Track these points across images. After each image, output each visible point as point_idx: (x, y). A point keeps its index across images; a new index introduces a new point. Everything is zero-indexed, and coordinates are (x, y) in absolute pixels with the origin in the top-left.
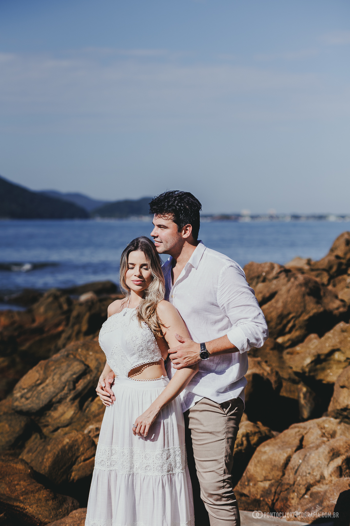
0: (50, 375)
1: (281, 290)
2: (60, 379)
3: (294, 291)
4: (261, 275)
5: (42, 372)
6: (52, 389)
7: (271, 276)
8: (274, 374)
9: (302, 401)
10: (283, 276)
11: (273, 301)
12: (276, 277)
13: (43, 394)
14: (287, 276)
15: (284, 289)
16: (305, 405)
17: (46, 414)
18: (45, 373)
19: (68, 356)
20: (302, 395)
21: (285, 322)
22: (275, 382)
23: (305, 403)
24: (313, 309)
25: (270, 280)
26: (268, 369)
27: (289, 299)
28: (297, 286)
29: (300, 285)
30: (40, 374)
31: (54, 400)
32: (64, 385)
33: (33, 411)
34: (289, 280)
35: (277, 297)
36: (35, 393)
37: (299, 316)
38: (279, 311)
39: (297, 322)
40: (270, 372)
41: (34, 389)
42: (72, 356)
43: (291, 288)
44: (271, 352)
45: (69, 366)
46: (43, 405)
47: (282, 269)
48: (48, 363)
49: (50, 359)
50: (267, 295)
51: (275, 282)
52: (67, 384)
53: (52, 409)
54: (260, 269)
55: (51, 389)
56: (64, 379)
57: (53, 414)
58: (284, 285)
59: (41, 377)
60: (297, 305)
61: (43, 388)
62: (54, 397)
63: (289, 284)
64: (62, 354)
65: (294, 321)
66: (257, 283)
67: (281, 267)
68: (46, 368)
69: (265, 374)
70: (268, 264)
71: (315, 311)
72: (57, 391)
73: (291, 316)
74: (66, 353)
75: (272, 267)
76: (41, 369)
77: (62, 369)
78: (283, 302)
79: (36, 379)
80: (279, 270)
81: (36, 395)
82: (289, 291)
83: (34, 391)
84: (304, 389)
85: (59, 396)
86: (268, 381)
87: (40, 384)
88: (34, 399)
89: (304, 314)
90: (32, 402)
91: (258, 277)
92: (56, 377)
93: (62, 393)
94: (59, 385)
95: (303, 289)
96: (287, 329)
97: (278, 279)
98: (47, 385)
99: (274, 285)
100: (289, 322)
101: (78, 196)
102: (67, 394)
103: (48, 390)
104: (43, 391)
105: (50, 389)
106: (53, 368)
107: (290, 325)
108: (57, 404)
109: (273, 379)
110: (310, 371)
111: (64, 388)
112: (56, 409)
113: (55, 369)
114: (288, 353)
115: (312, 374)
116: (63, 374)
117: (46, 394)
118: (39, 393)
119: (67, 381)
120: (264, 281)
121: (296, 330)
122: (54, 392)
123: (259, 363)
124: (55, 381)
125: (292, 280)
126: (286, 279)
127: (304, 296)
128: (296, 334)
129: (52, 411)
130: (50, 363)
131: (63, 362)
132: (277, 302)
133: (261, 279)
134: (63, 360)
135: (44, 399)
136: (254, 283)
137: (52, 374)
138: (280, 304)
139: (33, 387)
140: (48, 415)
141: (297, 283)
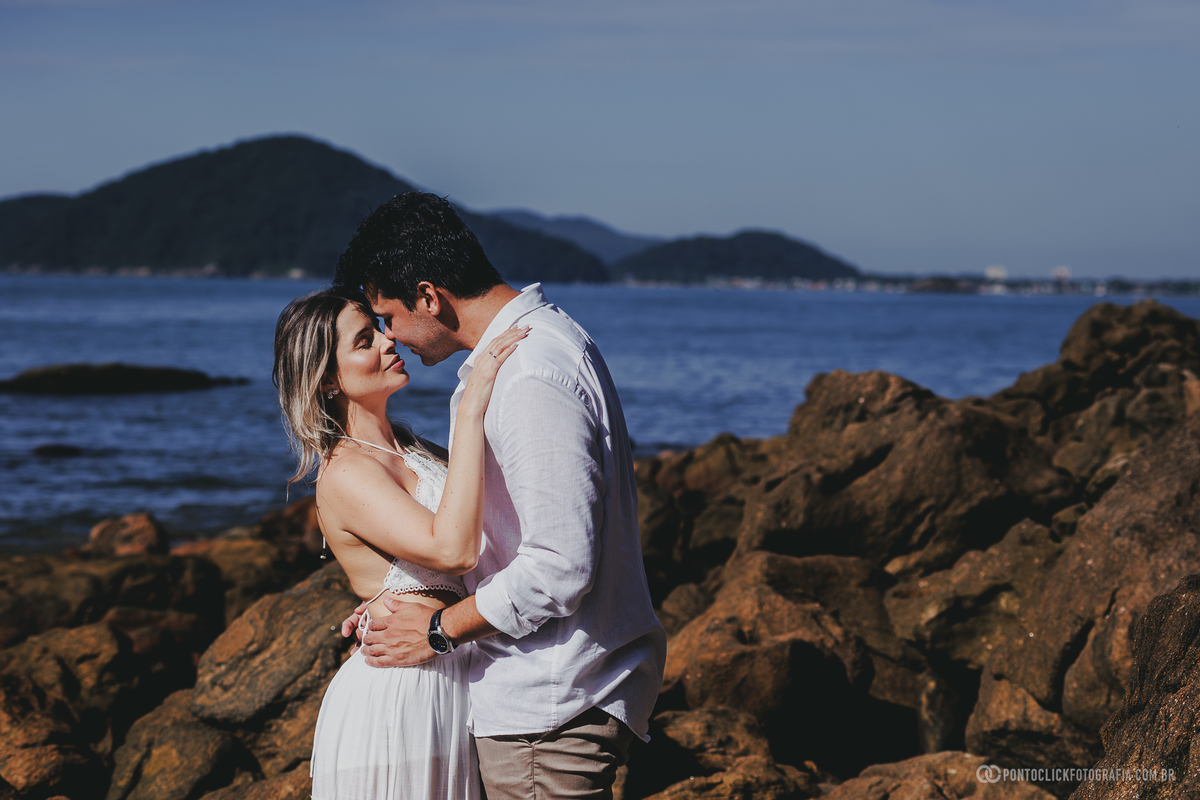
0: (281, 632)
1: (901, 440)
2: (303, 640)
3: (933, 444)
4: (857, 401)
5: (262, 624)
6: (285, 667)
7: (878, 406)
8: (852, 643)
9: (925, 715)
10: (908, 406)
11: (882, 467)
12: (892, 409)
13: (262, 677)
14: (918, 407)
15: (909, 438)
16: (931, 724)
17: (270, 726)
18: (268, 626)
19: (327, 585)
20: (924, 699)
21: (909, 519)
22: (854, 663)
23: (931, 717)
24: (979, 489)
25: (878, 417)
26: (837, 631)
27: (921, 464)
28: (942, 432)
29: (951, 429)
30: (256, 627)
31: (288, 692)
32: (312, 657)
33: (239, 718)
34: (922, 418)
35: (891, 456)
36: (244, 673)
37: (945, 506)
38: (895, 492)
39: (938, 520)
40: (840, 639)
41: (242, 664)
42: (337, 587)
43: (926, 435)
44: (861, 591)
45: (326, 610)
46: (263, 704)
47: (909, 389)
48: (279, 602)
49: (287, 592)
50: (868, 452)
51: (887, 420)
52: (320, 654)
53: (285, 714)
54: (854, 388)
55: (281, 666)
56: (313, 641)
57: (285, 726)
58: (910, 428)
59: (260, 637)
60: (938, 480)
61: (263, 663)
62: (289, 684)
63: (923, 427)
64: (317, 580)
65: (933, 519)
66: (845, 424)
67: (905, 383)
68: (274, 614)
69: (830, 644)
70: (874, 377)
71: (985, 493)
72: (295, 670)
73: (924, 505)
74: (325, 578)
75: (883, 383)
76: (262, 615)
77: (310, 618)
78: (904, 471)
79: (248, 639)
80: (899, 393)
81: (247, 680)
82: (920, 443)
83: (243, 669)
84: (932, 685)
85: (299, 685)
86: (836, 661)
87: (258, 652)
88: (242, 688)
89: (957, 501)
90: (237, 696)
91: (848, 408)
92: (295, 637)
93: (308, 677)
94: (301, 657)
95: (958, 438)
96: (915, 538)
97: (896, 414)
98: (273, 656)
99: (885, 428)
100: (919, 520)
101: (583, 224)
102: (320, 678)
103: (275, 669)
104: (264, 671)
105: (279, 665)
106: (291, 613)
107: (922, 528)
108: (296, 704)
109: (848, 657)
110: (935, 638)
111: (312, 663)
112: (292, 715)
113: (293, 617)
114: (896, 595)
115: (940, 646)
116: (312, 630)
117: (268, 677)
118: (255, 675)
119: (321, 646)
120: (861, 418)
121: (937, 541)
122: (289, 673)
123: (816, 616)
124: (291, 646)
125: (932, 416)
126: (916, 414)
127: (957, 456)
128: (936, 549)
129: (285, 719)
130: (284, 603)
131: (313, 600)
132: (891, 469)
133: (855, 413)
134: (316, 595)
135: (264, 690)
136: (837, 424)
137: (287, 628)
138: (898, 475)
139: (240, 659)
140: (274, 728)
141: (942, 424)
